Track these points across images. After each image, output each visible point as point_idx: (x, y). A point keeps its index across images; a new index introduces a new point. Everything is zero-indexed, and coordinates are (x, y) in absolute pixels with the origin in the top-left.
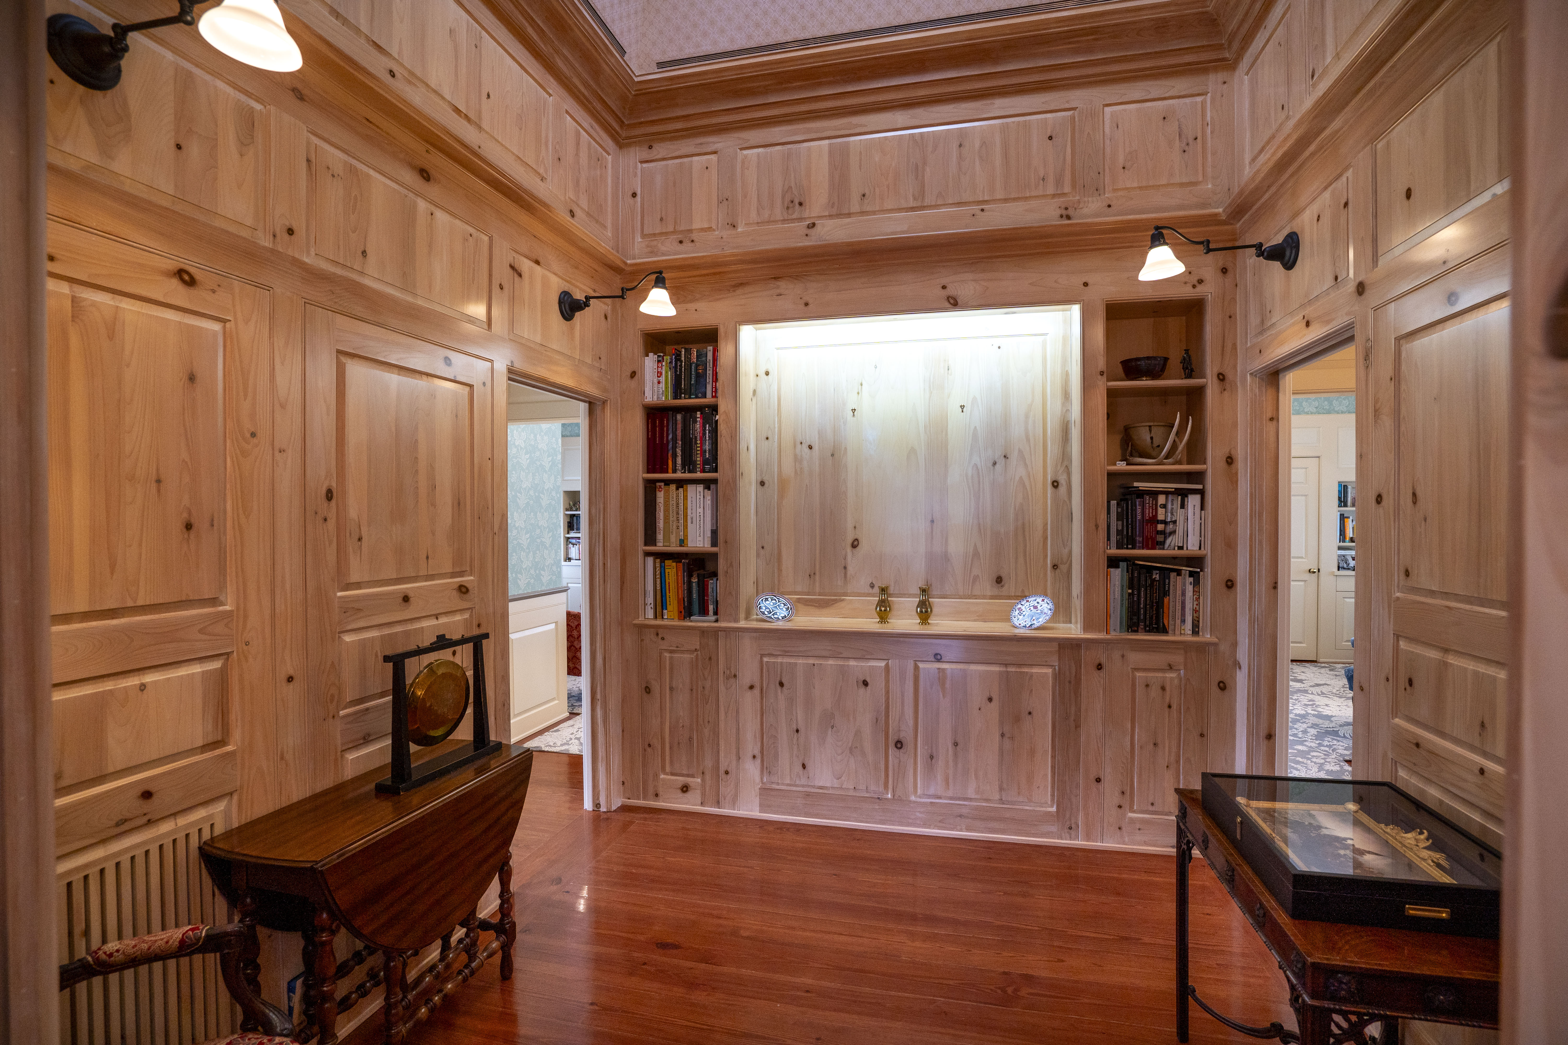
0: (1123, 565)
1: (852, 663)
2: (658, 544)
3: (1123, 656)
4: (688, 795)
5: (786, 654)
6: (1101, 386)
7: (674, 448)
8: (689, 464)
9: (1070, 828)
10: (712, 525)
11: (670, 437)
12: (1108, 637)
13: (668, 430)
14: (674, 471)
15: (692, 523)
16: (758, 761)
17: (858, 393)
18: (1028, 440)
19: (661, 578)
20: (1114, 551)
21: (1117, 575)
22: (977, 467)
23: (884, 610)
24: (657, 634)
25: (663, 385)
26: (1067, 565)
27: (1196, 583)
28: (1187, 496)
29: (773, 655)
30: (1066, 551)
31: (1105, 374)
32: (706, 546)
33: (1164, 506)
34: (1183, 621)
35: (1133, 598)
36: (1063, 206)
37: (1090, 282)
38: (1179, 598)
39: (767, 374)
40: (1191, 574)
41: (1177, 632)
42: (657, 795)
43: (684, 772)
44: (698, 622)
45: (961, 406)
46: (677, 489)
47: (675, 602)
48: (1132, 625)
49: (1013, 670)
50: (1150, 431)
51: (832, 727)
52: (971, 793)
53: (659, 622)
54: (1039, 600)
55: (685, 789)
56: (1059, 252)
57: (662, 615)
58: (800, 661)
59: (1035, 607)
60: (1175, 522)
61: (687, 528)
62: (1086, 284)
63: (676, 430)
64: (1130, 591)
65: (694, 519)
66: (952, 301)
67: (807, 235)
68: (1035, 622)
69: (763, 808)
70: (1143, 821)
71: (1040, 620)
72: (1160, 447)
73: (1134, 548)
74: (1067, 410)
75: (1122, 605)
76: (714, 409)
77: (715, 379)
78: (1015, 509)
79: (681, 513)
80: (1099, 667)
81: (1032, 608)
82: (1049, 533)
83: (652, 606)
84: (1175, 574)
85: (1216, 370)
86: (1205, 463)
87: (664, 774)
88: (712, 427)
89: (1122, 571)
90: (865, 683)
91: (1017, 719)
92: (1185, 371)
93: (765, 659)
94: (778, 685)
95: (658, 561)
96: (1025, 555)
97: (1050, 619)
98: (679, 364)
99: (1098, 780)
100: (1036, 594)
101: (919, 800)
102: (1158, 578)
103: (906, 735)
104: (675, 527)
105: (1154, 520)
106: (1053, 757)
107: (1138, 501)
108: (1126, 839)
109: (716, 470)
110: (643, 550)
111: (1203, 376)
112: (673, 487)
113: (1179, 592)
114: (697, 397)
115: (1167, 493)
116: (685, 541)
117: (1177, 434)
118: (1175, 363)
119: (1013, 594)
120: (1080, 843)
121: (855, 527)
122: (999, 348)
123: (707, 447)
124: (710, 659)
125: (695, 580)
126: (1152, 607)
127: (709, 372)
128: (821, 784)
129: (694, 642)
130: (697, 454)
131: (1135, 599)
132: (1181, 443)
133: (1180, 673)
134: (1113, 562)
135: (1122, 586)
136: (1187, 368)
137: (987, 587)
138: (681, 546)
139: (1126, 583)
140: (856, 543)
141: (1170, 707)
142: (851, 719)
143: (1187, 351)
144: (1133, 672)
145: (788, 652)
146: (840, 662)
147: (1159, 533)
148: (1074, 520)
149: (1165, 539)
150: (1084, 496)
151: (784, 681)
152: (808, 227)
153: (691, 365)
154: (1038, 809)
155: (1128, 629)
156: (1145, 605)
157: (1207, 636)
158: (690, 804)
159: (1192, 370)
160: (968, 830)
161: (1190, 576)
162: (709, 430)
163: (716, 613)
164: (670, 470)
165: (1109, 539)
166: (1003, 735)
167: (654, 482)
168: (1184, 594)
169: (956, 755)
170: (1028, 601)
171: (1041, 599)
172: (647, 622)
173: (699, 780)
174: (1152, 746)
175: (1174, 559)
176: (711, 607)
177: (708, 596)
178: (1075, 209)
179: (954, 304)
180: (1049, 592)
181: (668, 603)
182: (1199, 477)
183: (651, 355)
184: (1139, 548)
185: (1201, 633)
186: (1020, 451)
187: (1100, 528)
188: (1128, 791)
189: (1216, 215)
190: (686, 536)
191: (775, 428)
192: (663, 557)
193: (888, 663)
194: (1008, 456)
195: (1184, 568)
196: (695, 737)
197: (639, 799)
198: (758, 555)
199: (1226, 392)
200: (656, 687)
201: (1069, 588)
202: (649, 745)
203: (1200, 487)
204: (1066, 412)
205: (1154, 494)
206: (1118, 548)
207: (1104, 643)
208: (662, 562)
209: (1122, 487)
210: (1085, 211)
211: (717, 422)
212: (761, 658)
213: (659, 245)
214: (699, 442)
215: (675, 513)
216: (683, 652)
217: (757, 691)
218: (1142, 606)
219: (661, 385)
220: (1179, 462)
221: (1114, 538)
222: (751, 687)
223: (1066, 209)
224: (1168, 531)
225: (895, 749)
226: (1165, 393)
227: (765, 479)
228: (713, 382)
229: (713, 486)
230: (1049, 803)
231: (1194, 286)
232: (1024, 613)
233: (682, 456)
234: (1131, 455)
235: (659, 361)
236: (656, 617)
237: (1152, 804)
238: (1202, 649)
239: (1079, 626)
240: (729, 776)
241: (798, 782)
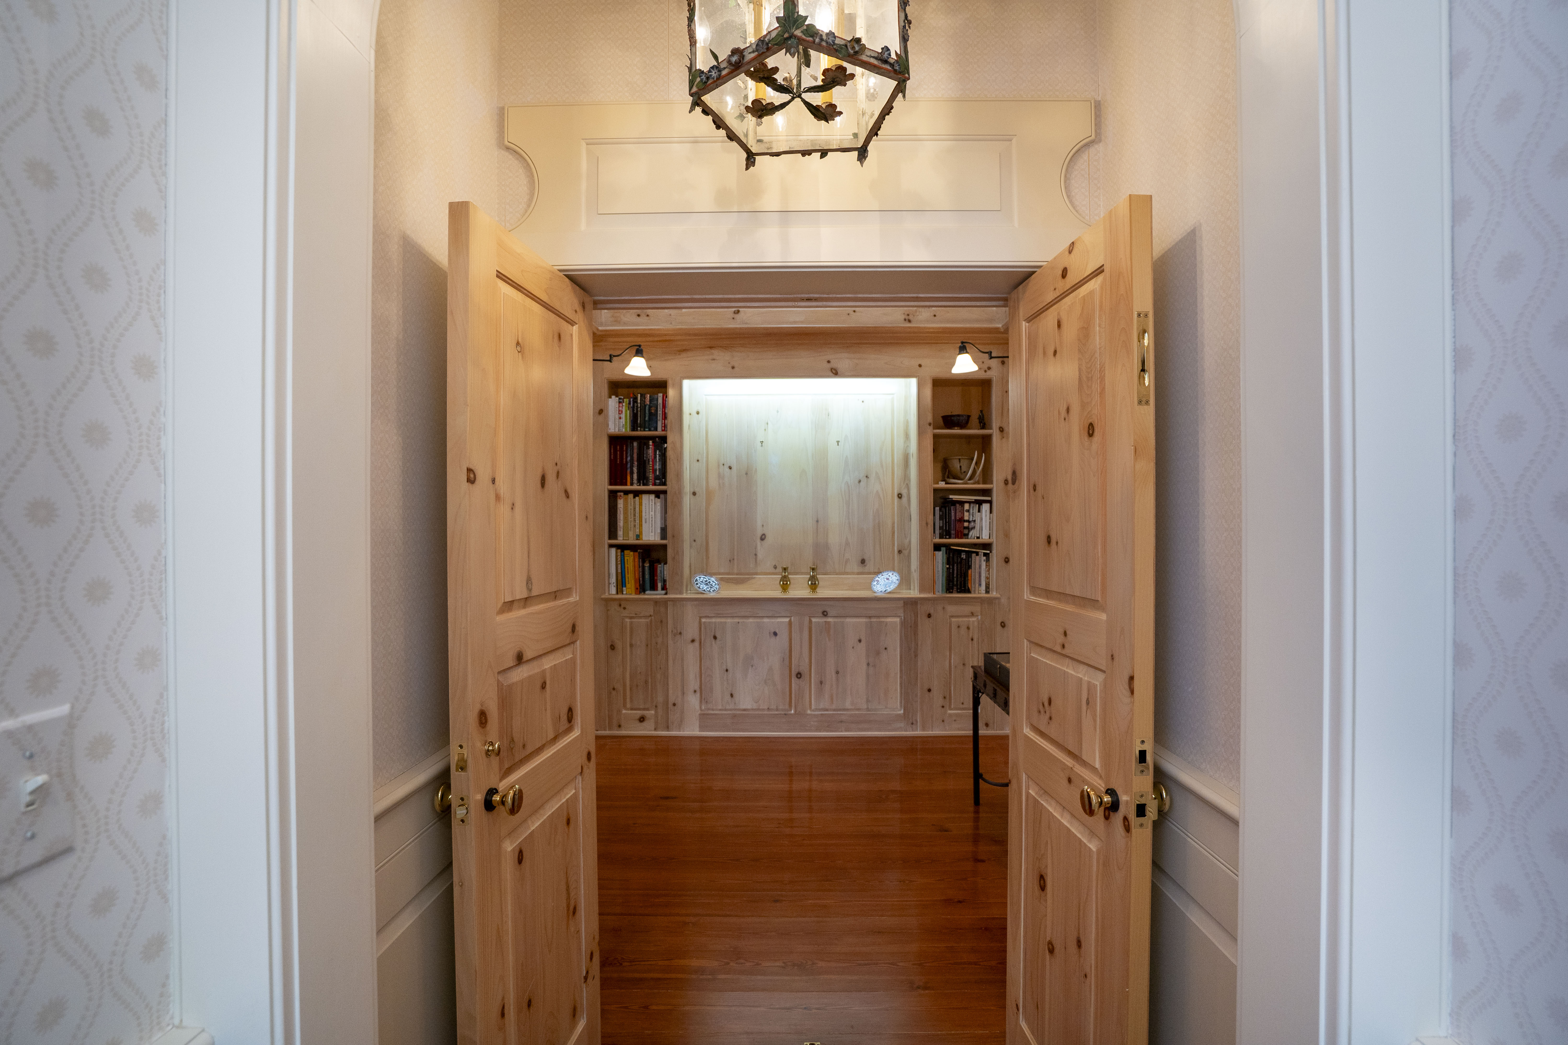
0: (943, 549)
1: (766, 620)
2: (619, 538)
3: (944, 608)
4: (644, 724)
5: (718, 616)
6: (930, 432)
7: (632, 467)
8: (643, 478)
9: (912, 724)
10: (661, 524)
11: (629, 459)
12: (935, 596)
13: (627, 454)
14: (632, 484)
15: (646, 522)
16: (698, 694)
17: (765, 430)
18: (882, 466)
19: (622, 562)
20: (938, 540)
21: (940, 556)
22: (848, 484)
23: (785, 584)
24: (620, 605)
25: (623, 420)
26: (908, 551)
27: (988, 560)
28: (982, 505)
29: (709, 617)
30: (907, 541)
31: (932, 425)
32: (656, 539)
33: (968, 511)
34: (980, 585)
35: (950, 570)
36: (906, 313)
37: (923, 364)
38: (977, 570)
39: (698, 413)
40: (985, 555)
41: (977, 592)
42: (620, 726)
43: (641, 707)
44: (649, 595)
45: (837, 441)
46: (634, 497)
47: (633, 582)
48: (949, 589)
49: (875, 620)
50: (960, 461)
51: (752, 666)
52: (848, 705)
53: (620, 596)
54: (890, 574)
55: (642, 719)
56: (903, 343)
57: (622, 592)
58: (729, 620)
59: (888, 579)
60: (974, 521)
61: (642, 526)
62: (920, 366)
63: (633, 454)
64: (948, 566)
65: (648, 520)
66: (834, 372)
67: (733, 318)
68: (888, 588)
69: (702, 728)
70: (957, 715)
71: (891, 587)
72: (966, 473)
73: (950, 538)
74: (907, 446)
75: (943, 575)
76: (664, 439)
77: (665, 417)
78: (873, 512)
79: (637, 515)
80: (929, 616)
81: (885, 580)
82: (896, 529)
83: (615, 584)
84: (975, 554)
85: (998, 425)
86: (992, 484)
87: (625, 710)
88: (662, 453)
89: (943, 554)
90: (775, 634)
91: (878, 653)
92: (980, 424)
93: (703, 620)
94: (712, 638)
95: (619, 551)
96: (880, 545)
97: (896, 587)
98: (636, 405)
99: (929, 690)
100: (887, 570)
101: (813, 713)
102: (964, 558)
103: (804, 669)
104: (632, 526)
105: (962, 520)
106: (901, 677)
107: (952, 507)
108: (947, 728)
109: (664, 484)
110: (608, 543)
111: (991, 428)
112: (631, 496)
113: (977, 566)
114: (650, 430)
115: (970, 503)
116: (640, 536)
117: (976, 463)
118: (974, 420)
119: (872, 571)
120: (919, 733)
121: (763, 526)
122: (863, 402)
123: (658, 467)
124: (661, 622)
125: (647, 565)
126: (961, 577)
127: (660, 412)
128: (744, 707)
129: (650, 610)
130: (650, 472)
131: (951, 571)
132: (978, 469)
133: (978, 618)
134: (937, 547)
135: (943, 563)
136: (982, 422)
137: (855, 566)
138: (637, 539)
139: (945, 561)
140: (763, 537)
141: (972, 640)
142: (766, 658)
143: (981, 411)
144: (950, 618)
145: (719, 614)
146: (758, 620)
147: (965, 528)
148: (912, 520)
149: (969, 532)
150: (919, 504)
151: (717, 636)
152: (734, 312)
153: (645, 406)
154: (892, 712)
155: (947, 591)
156: (957, 575)
157: (994, 594)
158: (646, 730)
159: (984, 424)
160: (846, 731)
161: (984, 556)
162: (659, 455)
163: (664, 588)
164: (629, 483)
165: (934, 532)
166: (868, 664)
167: (617, 491)
168: (980, 567)
169: (837, 680)
170: (882, 575)
171: (891, 573)
172: (610, 596)
173: (653, 712)
174: (962, 665)
175: (975, 545)
176: (660, 585)
177: (657, 576)
178: (914, 316)
179: (835, 373)
180: (896, 569)
181: (627, 582)
182: (987, 492)
183: (613, 397)
184: (953, 538)
185: (990, 592)
186: (877, 473)
187: (929, 526)
188: (948, 697)
189: (998, 328)
190: (641, 532)
191: (703, 453)
192: (622, 548)
193: (791, 619)
194: (869, 476)
195: (981, 551)
196: (650, 680)
197: (605, 730)
198: (691, 546)
199: (1004, 439)
200: (619, 645)
201: (909, 566)
202: (614, 689)
203: (989, 498)
204: (907, 447)
205: (962, 503)
206: (940, 538)
207: (931, 600)
208: (622, 551)
209: (941, 498)
210: (920, 317)
211: (665, 449)
212: (700, 619)
213: (622, 316)
214: (651, 463)
215: (632, 515)
216: (641, 617)
217: (697, 644)
218: (955, 576)
219: (621, 420)
220: (978, 483)
221: (937, 532)
222: (693, 641)
223: (908, 315)
224: (970, 527)
225: (796, 678)
226: (969, 437)
227: (696, 490)
228: (662, 419)
229: (662, 496)
230: (899, 707)
231: (985, 371)
232: (880, 583)
233: (637, 473)
234: (948, 477)
235: (620, 402)
236: (617, 593)
237: (963, 703)
238: (991, 601)
239: (916, 591)
240: (676, 707)
241: (728, 707)
